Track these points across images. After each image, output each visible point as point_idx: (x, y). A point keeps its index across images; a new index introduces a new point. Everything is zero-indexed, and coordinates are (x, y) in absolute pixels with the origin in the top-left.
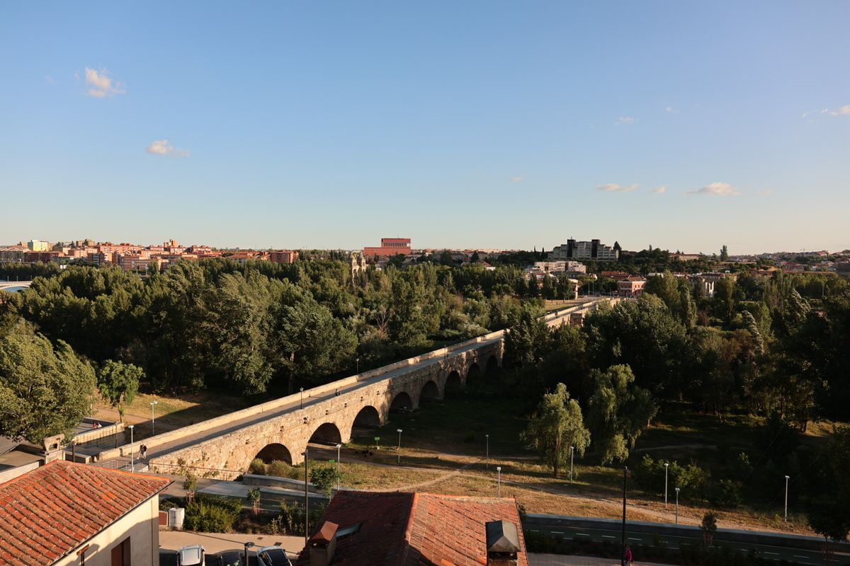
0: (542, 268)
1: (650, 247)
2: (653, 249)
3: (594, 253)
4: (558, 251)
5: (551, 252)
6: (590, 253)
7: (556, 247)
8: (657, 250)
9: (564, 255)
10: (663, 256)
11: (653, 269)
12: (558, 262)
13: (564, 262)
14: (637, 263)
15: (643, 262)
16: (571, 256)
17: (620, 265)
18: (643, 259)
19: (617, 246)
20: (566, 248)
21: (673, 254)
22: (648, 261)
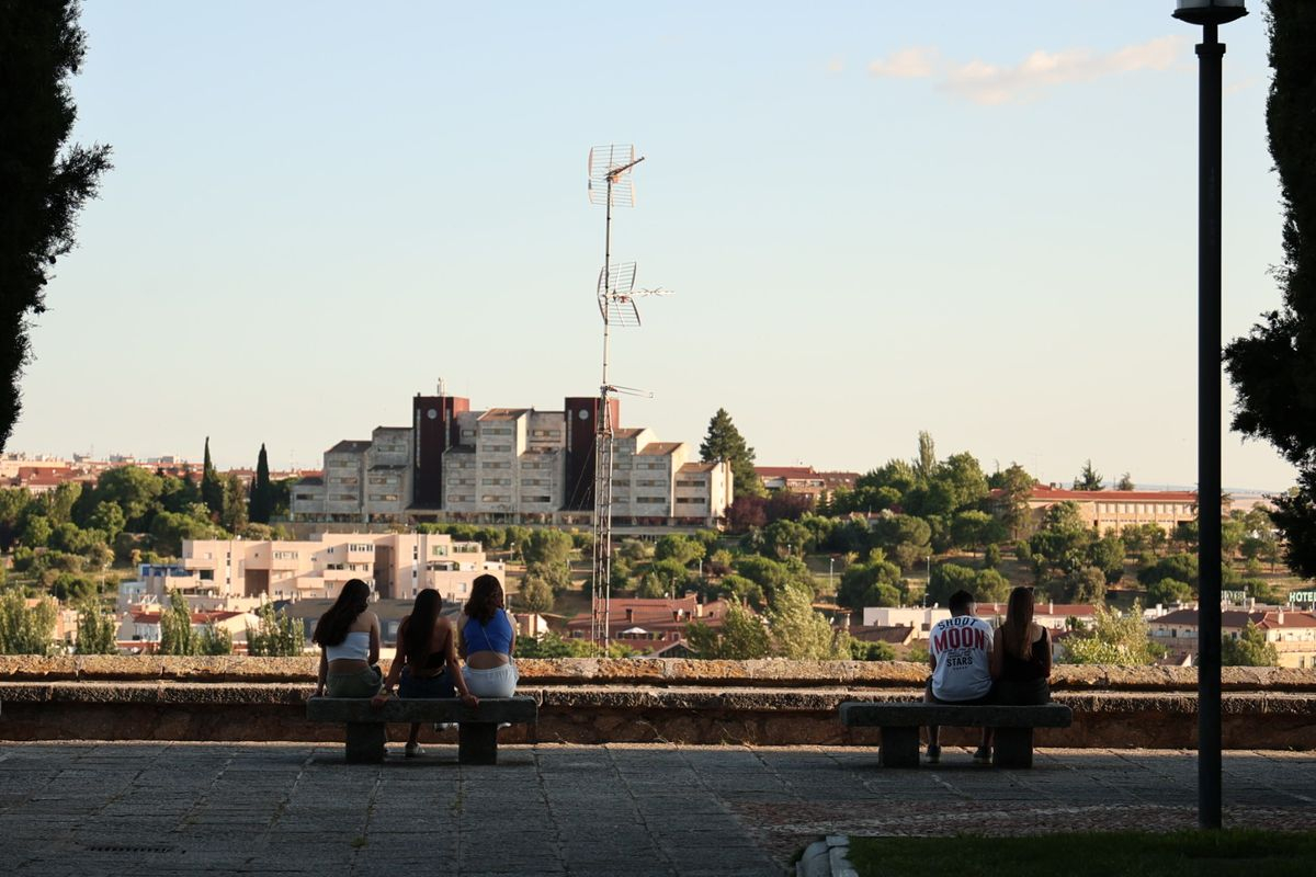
0: (229, 582)
1: (925, 446)
2: (941, 456)
3: (578, 488)
4: (350, 471)
5: (312, 479)
6: (552, 480)
7: (344, 447)
8: (960, 466)
9: (393, 494)
10: (984, 504)
11: (916, 585)
12: (331, 540)
13: (371, 539)
14: (830, 546)
15: (863, 541)
16: (436, 502)
17: (724, 557)
18: (864, 519)
19: (722, 441)
20: (404, 451)
21: (1046, 490)
22: (890, 536)
